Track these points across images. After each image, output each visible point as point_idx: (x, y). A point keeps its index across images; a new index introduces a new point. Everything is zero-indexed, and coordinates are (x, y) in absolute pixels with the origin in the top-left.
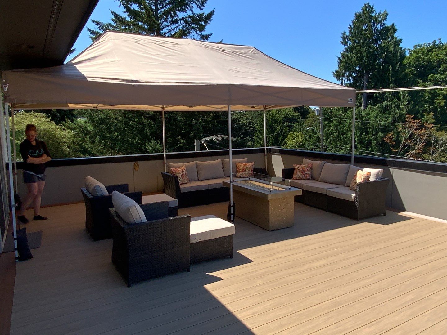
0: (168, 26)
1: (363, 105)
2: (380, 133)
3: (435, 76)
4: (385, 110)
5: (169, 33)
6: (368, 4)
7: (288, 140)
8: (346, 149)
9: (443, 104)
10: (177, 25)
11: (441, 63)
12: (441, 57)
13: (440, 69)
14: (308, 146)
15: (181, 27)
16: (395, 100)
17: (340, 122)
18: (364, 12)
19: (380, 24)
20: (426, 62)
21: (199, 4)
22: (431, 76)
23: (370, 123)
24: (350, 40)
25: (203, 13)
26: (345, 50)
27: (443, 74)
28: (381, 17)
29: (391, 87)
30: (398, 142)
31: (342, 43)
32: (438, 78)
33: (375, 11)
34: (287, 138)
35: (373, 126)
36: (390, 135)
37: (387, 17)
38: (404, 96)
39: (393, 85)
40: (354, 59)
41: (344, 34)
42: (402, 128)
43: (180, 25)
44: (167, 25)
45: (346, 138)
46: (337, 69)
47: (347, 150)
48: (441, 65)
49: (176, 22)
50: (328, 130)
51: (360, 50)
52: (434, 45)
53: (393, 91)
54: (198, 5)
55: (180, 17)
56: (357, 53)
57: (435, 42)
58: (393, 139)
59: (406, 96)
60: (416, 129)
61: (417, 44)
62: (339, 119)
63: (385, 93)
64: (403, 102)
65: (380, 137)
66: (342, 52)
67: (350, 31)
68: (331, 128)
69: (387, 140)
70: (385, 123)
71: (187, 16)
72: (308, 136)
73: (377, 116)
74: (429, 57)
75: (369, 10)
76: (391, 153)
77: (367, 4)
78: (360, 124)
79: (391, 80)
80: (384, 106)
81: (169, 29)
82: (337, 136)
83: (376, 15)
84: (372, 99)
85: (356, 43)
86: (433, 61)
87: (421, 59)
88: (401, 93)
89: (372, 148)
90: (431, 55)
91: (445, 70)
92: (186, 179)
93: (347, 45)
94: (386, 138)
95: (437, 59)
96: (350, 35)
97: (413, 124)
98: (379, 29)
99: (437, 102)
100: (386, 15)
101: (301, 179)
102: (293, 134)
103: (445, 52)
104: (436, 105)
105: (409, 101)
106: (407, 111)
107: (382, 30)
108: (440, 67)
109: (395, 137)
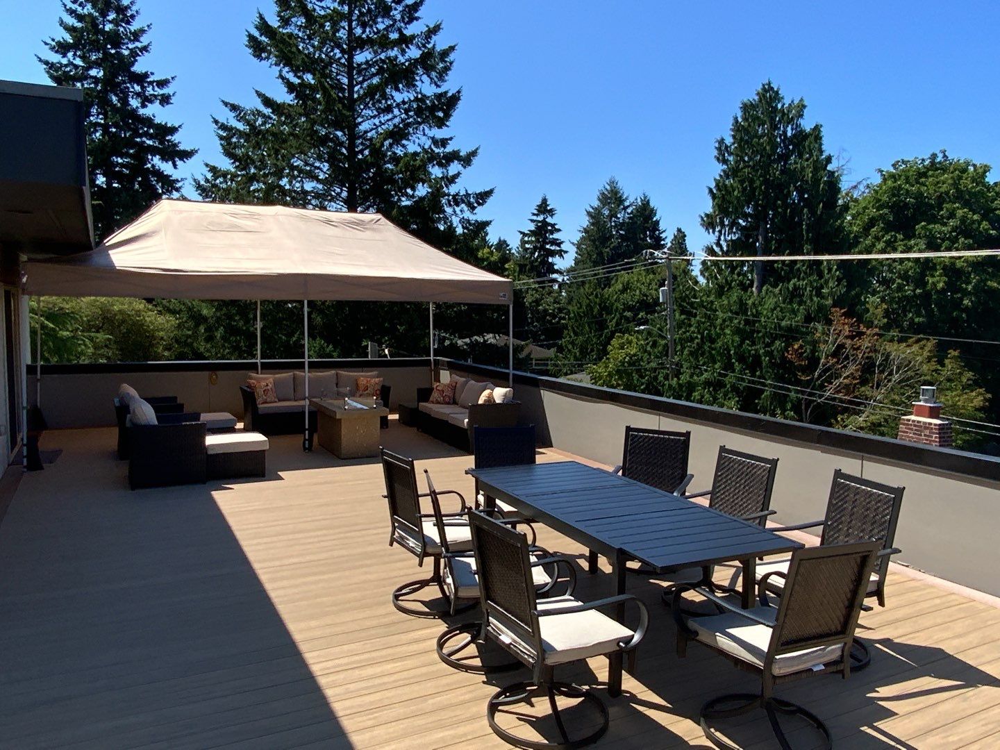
0: (374, 117)
1: (755, 285)
2: (777, 343)
3: (930, 227)
4: (795, 295)
5: (374, 131)
6: (769, 84)
7: (612, 350)
8: (714, 372)
9: (941, 285)
10: (390, 116)
11: (944, 201)
12: (944, 188)
13: (942, 212)
14: (649, 363)
15: (397, 121)
16: (811, 278)
17: (710, 316)
18: (760, 100)
19: (790, 126)
20: (913, 198)
21: (434, 77)
22: (921, 228)
23: (760, 321)
24: (730, 154)
25: (446, 93)
26: (722, 174)
27: (945, 224)
28: (793, 111)
29: (805, 251)
30: (814, 362)
31: (718, 159)
32: (935, 232)
33: (782, 98)
34: (610, 345)
35: (765, 327)
36: (796, 347)
37: (803, 112)
38: (830, 270)
39: (809, 247)
40: (736, 193)
41: (722, 141)
42: (823, 334)
43: (395, 117)
44: (372, 115)
45: (713, 349)
46: (710, 210)
47: (715, 374)
48: (944, 205)
49: (389, 109)
50: (685, 333)
51: (749, 177)
52: (933, 163)
53: (810, 260)
54: (431, 79)
55: (399, 100)
56: (742, 182)
57: (934, 156)
58: (805, 355)
59: (834, 270)
60: (847, 337)
62: (709, 313)
63: (795, 262)
64: (827, 282)
65: (778, 351)
66: (718, 178)
67: (734, 137)
68: (692, 329)
69: (789, 356)
70: (789, 322)
71: (412, 98)
72: (651, 343)
73: (775, 309)
74: (919, 188)
75: (770, 96)
76: (798, 382)
77: (767, 84)
78: (742, 322)
79: (807, 237)
80: (791, 289)
81: (375, 125)
82: (700, 346)
83: (783, 106)
84: (769, 273)
85: (744, 161)
86: (927, 197)
87: (902, 192)
88: (825, 263)
89: (761, 372)
90: (923, 184)
91: (952, 215)
92: (271, 397)
93: (727, 165)
94: (788, 352)
95: (935, 191)
96: (734, 143)
97: (842, 326)
98: (789, 134)
99: (930, 282)
100: (802, 107)
101: (438, 403)
102: (622, 338)
103: (952, 178)
104: (929, 287)
105: (839, 280)
106: (834, 300)
107: (794, 136)
108: (942, 210)
109: (808, 351)
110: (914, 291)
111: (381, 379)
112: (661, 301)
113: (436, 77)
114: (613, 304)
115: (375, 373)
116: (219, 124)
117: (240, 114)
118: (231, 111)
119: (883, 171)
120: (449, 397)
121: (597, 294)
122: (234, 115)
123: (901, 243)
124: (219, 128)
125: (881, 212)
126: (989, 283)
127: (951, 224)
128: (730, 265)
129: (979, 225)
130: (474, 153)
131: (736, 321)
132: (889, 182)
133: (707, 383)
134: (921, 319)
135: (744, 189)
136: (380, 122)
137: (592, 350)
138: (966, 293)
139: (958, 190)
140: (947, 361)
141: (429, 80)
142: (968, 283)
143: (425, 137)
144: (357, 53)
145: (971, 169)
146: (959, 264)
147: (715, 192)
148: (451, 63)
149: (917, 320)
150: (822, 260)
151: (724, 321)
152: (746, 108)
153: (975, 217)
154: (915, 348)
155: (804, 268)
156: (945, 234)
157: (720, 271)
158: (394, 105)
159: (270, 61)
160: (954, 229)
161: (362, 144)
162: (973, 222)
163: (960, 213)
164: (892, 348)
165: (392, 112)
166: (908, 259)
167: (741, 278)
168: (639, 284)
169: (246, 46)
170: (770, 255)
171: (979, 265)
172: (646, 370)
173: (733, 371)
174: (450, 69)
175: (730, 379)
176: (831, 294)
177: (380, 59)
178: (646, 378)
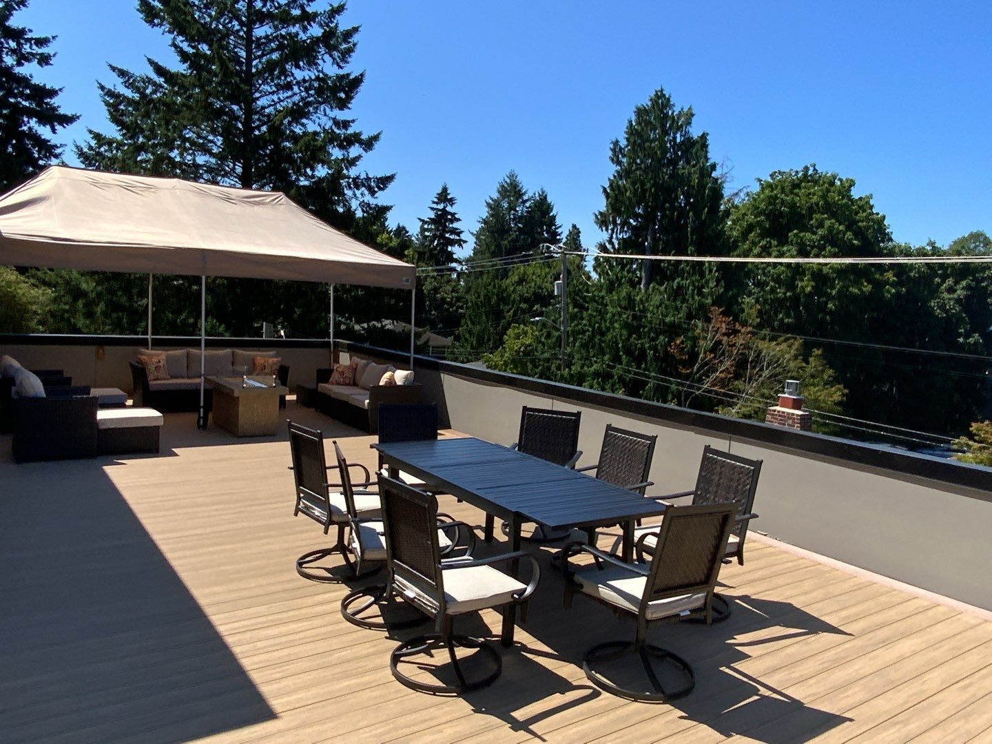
0: (273, 93)
1: (643, 282)
2: (662, 338)
3: (801, 235)
4: (678, 293)
5: (271, 108)
6: (662, 91)
7: (507, 340)
8: (603, 363)
9: (809, 289)
10: (290, 93)
11: (815, 212)
12: (815, 199)
13: (811, 222)
14: (542, 353)
15: (296, 98)
16: (694, 278)
17: (600, 311)
18: (653, 107)
19: (679, 133)
20: (787, 207)
21: (336, 57)
22: (794, 235)
23: (646, 317)
24: (624, 156)
25: (348, 75)
26: (616, 174)
27: (815, 233)
28: (683, 119)
29: (689, 252)
30: (694, 356)
31: (612, 160)
32: (806, 240)
33: (673, 105)
34: (507, 335)
35: (651, 322)
36: (678, 342)
37: (692, 120)
38: (711, 271)
39: (693, 249)
40: (628, 194)
41: (616, 143)
42: (703, 331)
43: (295, 94)
44: (271, 91)
45: (604, 342)
46: (603, 209)
47: (604, 366)
48: (814, 216)
49: (288, 86)
50: (577, 325)
51: (640, 179)
52: (805, 175)
53: (693, 261)
54: (334, 59)
55: (299, 78)
56: (634, 183)
57: (806, 169)
58: (685, 350)
59: (714, 271)
60: (724, 334)
61: (777, 171)
62: (600, 307)
63: (680, 262)
64: (707, 282)
65: (661, 345)
66: (612, 178)
67: (628, 139)
68: (584, 322)
69: (672, 351)
70: (672, 319)
71: (313, 77)
72: (545, 335)
73: (660, 305)
74: (793, 198)
75: (662, 102)
76: (679, 375)
77: (659, 91)
78: (630, 317)
79: (692, 239)
80: (675, 287)
81: (273, 101)
82: (591, 338)
83: (673, 113)
84: (656, 272)
85: (636, 163)
86: (799, 207)
87: (777, 201)
88: (707, 264)
89: (646, 365)
90: (797, 195)
91: (821, 225)
92: (162, 374)
93: (621, 166)
94: (671, 346)
95: (807, 202)
96: (627, 146)
97: (720, 324)
98: (678, 140)
99: (799, 286)
100: (690, 115)
101: (338, 384)
102: (518, 328)
103: (822, 190)
104: (798, 290)
105: (718, 281)
106: (713, 299)
107: (682, 142)
108: (812, 219)
109: (689, 346)
110: (785, 294)
111: (280, 359)
112: (556, 294)
113: (339, 57)
114: (510, 295)
115: (272, 353)
116: (106, 90)
117: (129, 80)
118: (119, 76)
119: (761, 180)
120: (349, 378)
121: (494, 285)
122: (122, 80)
123: (775, 249)
124: (105, 94)
125: (759, 219)
126: (851, 289)
127: (820, 233)
128: (621, 262)
129: (844, 235)
130: (376, 138)
131: (624, 316)
132: (767, 192)
133: (596, 374)
134: (790, 320)
135: (636, 191)
136: (279, 98)
137: (489, 340)
138: (830, 297)
139: (826, 202)
140: (811, 359)
141: (332, 60)
142: (833, 288)
143: (326, 118)
144: (257, 26)
145: (838, 183)
146: (825, 270)
147: (609, 191)
148: (355, 45)
149: (786, 320)
150: (705, 261)
151: (614, 315)
152: (640, 112)
153: (841, 228)
154: (784, 346)
155: (688, 268)
156: (814, 242)
157: (611, 267)
158: (294, 83)
159: (163, 27)
160: (823, 237)
161: (259, 119)
162: (839, 232)
163: (827, 223)
164: (763, 345)
165: (292, 89)
166: (781, 264)
167: (630, 275)
168: (534, 277)
169: (138, 10)
170: (657, 255)
171: (843, 271)
172: (540, 360)
173: (621, 363)
174: (353, 51)
175: (618, 371)
176: (711, 293)
177: (281, 34)
178: (540, 368)
